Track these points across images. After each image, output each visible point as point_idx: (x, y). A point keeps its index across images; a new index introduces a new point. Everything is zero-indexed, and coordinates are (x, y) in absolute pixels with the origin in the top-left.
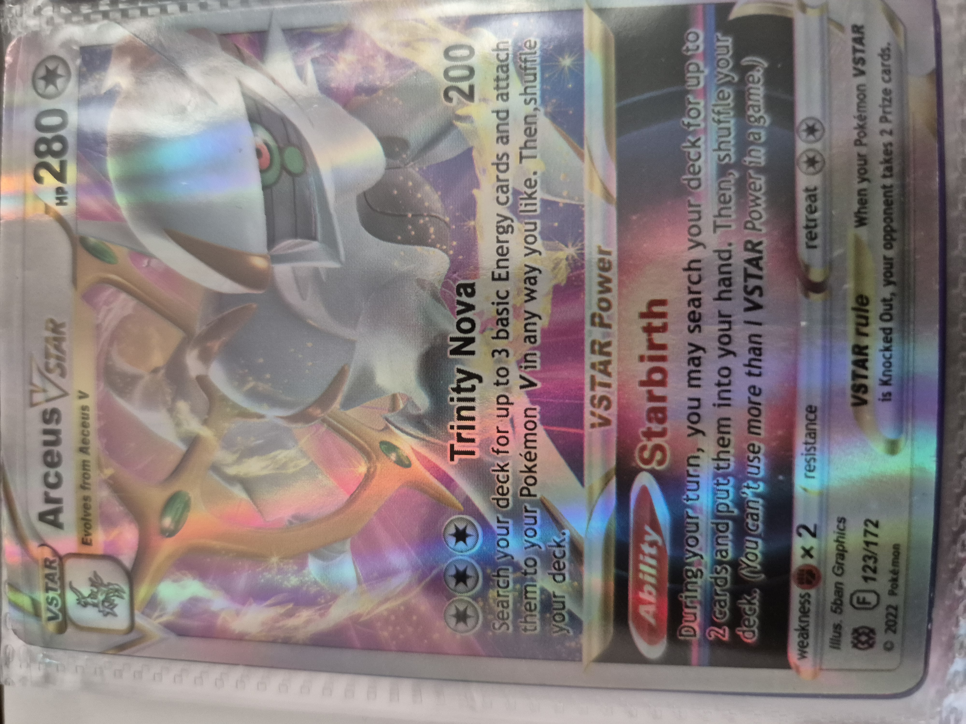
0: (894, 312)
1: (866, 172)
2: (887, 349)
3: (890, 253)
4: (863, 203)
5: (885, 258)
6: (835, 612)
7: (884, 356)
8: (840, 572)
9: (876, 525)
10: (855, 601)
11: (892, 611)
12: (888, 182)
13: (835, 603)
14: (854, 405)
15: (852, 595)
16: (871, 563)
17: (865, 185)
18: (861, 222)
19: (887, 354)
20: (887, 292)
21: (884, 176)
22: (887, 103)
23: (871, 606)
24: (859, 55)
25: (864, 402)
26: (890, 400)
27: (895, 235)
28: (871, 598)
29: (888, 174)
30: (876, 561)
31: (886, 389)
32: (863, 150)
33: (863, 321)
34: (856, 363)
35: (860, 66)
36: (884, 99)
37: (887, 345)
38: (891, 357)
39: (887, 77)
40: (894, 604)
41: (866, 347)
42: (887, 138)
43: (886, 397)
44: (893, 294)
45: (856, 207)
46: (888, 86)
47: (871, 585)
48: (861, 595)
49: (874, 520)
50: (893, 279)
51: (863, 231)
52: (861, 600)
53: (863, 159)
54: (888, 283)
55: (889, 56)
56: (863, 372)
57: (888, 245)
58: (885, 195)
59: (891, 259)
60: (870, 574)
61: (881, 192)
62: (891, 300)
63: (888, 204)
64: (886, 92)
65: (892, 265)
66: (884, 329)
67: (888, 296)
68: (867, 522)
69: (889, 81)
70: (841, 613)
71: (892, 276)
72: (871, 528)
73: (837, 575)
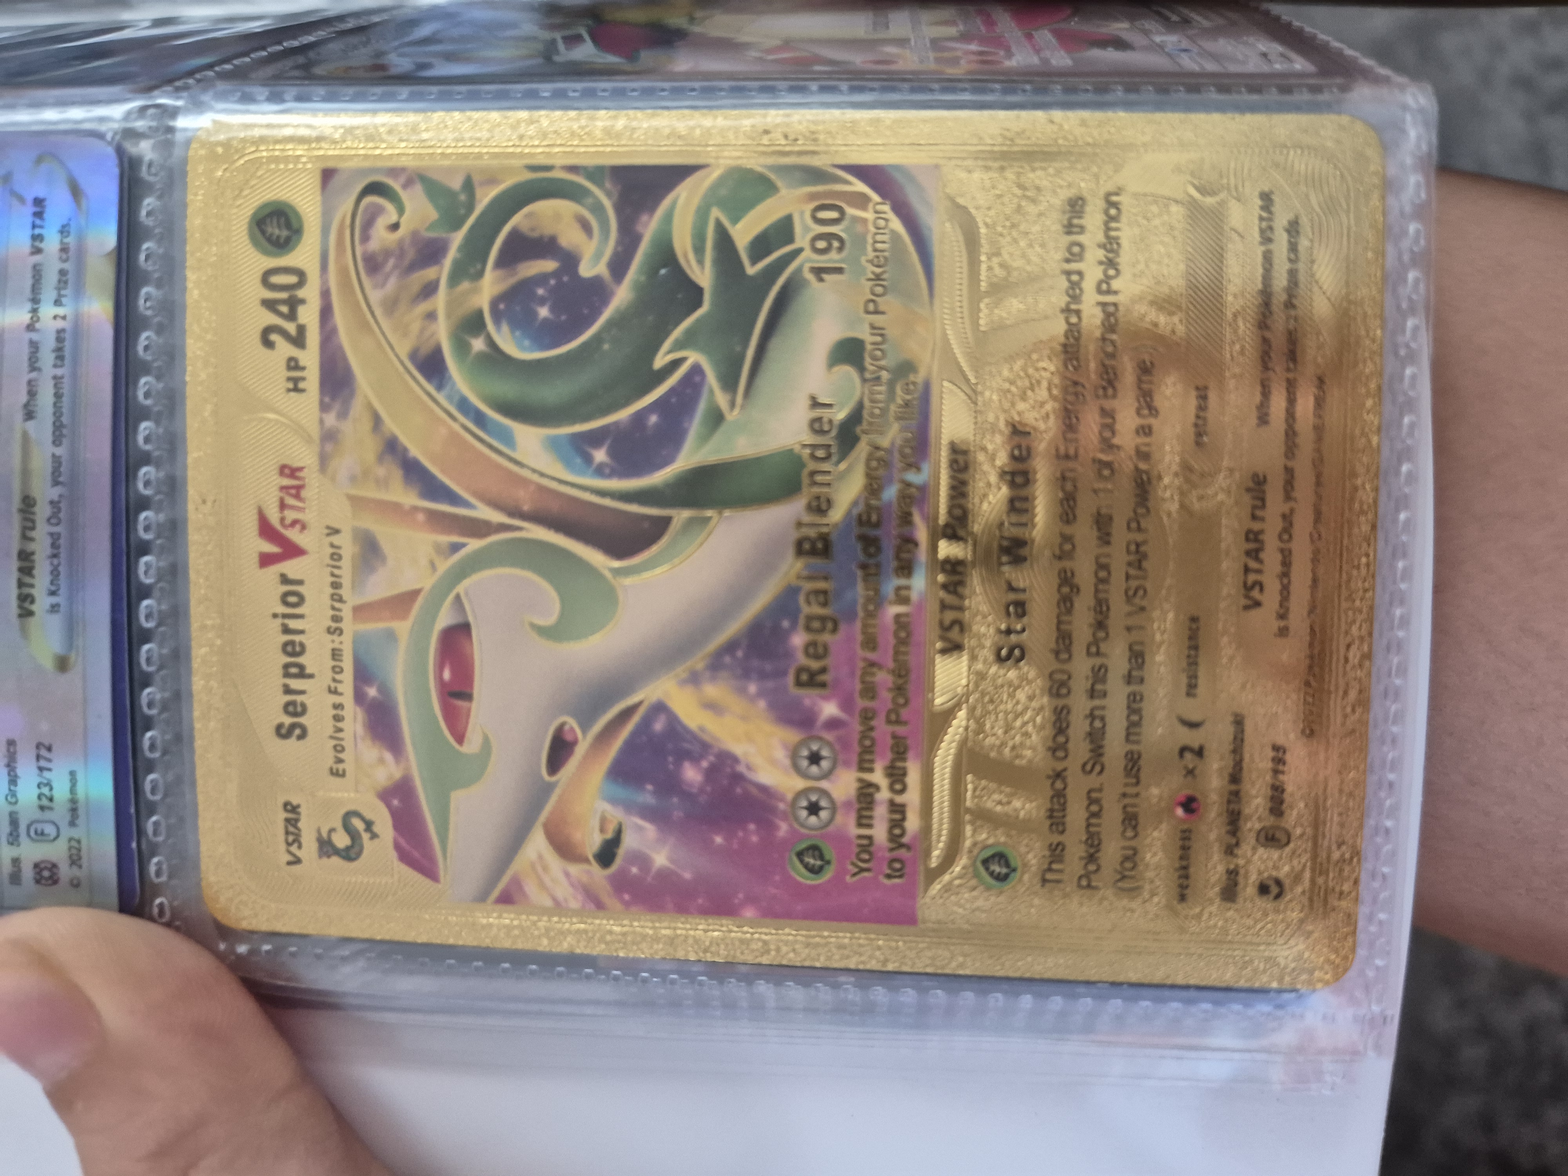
0: (62, 515)
1: (37, 360)
2: (55, 556)
3: (58, 451)
4: (32, 394)
5: (54, 455)
6: (12, 844)
7: (52, 564)
8: (13, 800)
9: (49, 749)
10: (32, 833)
11: (74, 844)
12: (59, 372)
13: (11, 834)
14: (20, 616)
15: (28, 827)
16: (45, 790)
17: (34, 375)
18: (29, 415)
19: (55, 561)
20: (54, 493)
21: (55, 366)
22: (62, 285)
23: (52, 837)
24: (37, 231)
25: (30, 613)
26: (57, 611)
27: (65, 431)
28: (50, 830)
29: (59, 363)
30: (51, 789)
31: (54, 600)
32: (34, 336)
33: (30, 524)
34: (21, 570)
35: (37, 244)
36: (59, 281)
37: (55, 551)
38: (59, 565)
39: (64, 256)
40: (76, 836)
41: (33, 553)
42: (60, 324)
43: (54, 608)
44: (60, 496)
45: (24, 398)
46: (66, 266)
47: (48, 815)
48: (39, 827)
49: (47, 744)
50: (61, 479)
51: (30, 425)
52: (39, 831)
53: (34, 346)
54: (56, 483)
55: (69, 232)
56: (27, 580)
57: (57, 442)
58: (56, 385)
59: (60, 457)
60: (45, 802)
61: (51, 383)
62: (59, 502)
63: (58, 396)
64: (63, 273)
65: (60, 464)
66: (51, 534)
67: (56, 498)
68: (39, 746)
69: (66, 261)
70: (19, 845)
71: (59, 476)
72: (43, 752)
73: (10, 803)
